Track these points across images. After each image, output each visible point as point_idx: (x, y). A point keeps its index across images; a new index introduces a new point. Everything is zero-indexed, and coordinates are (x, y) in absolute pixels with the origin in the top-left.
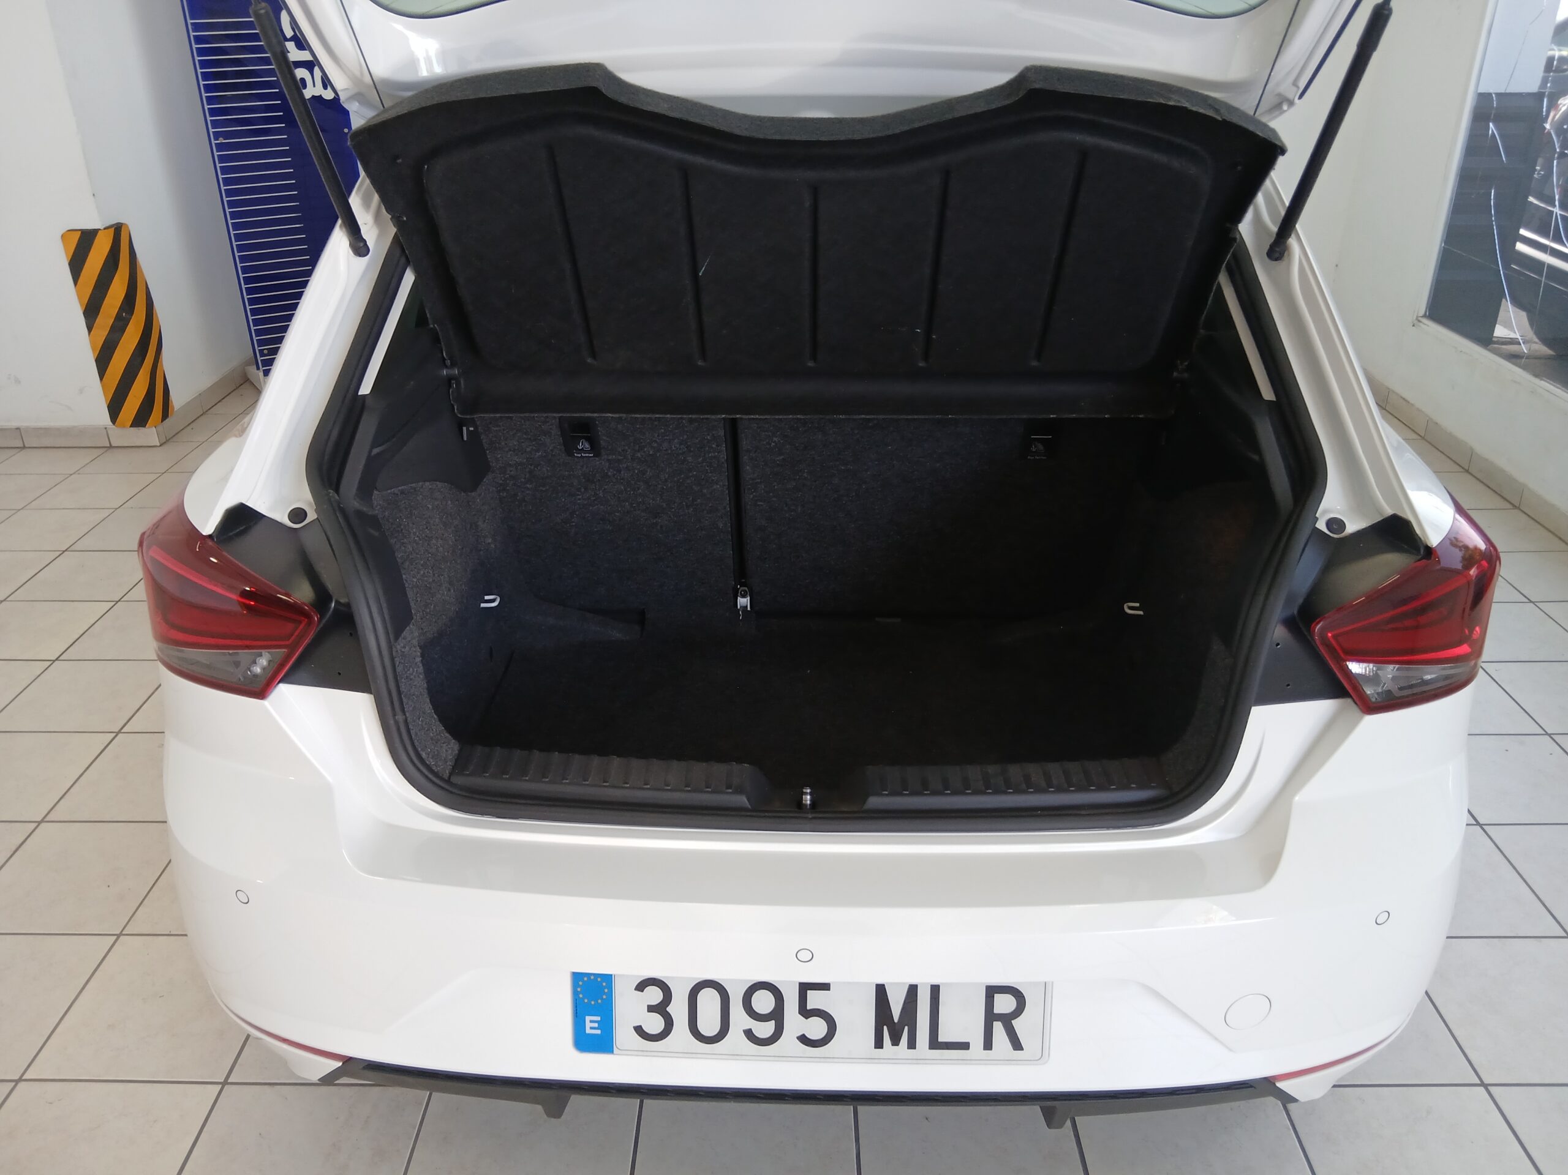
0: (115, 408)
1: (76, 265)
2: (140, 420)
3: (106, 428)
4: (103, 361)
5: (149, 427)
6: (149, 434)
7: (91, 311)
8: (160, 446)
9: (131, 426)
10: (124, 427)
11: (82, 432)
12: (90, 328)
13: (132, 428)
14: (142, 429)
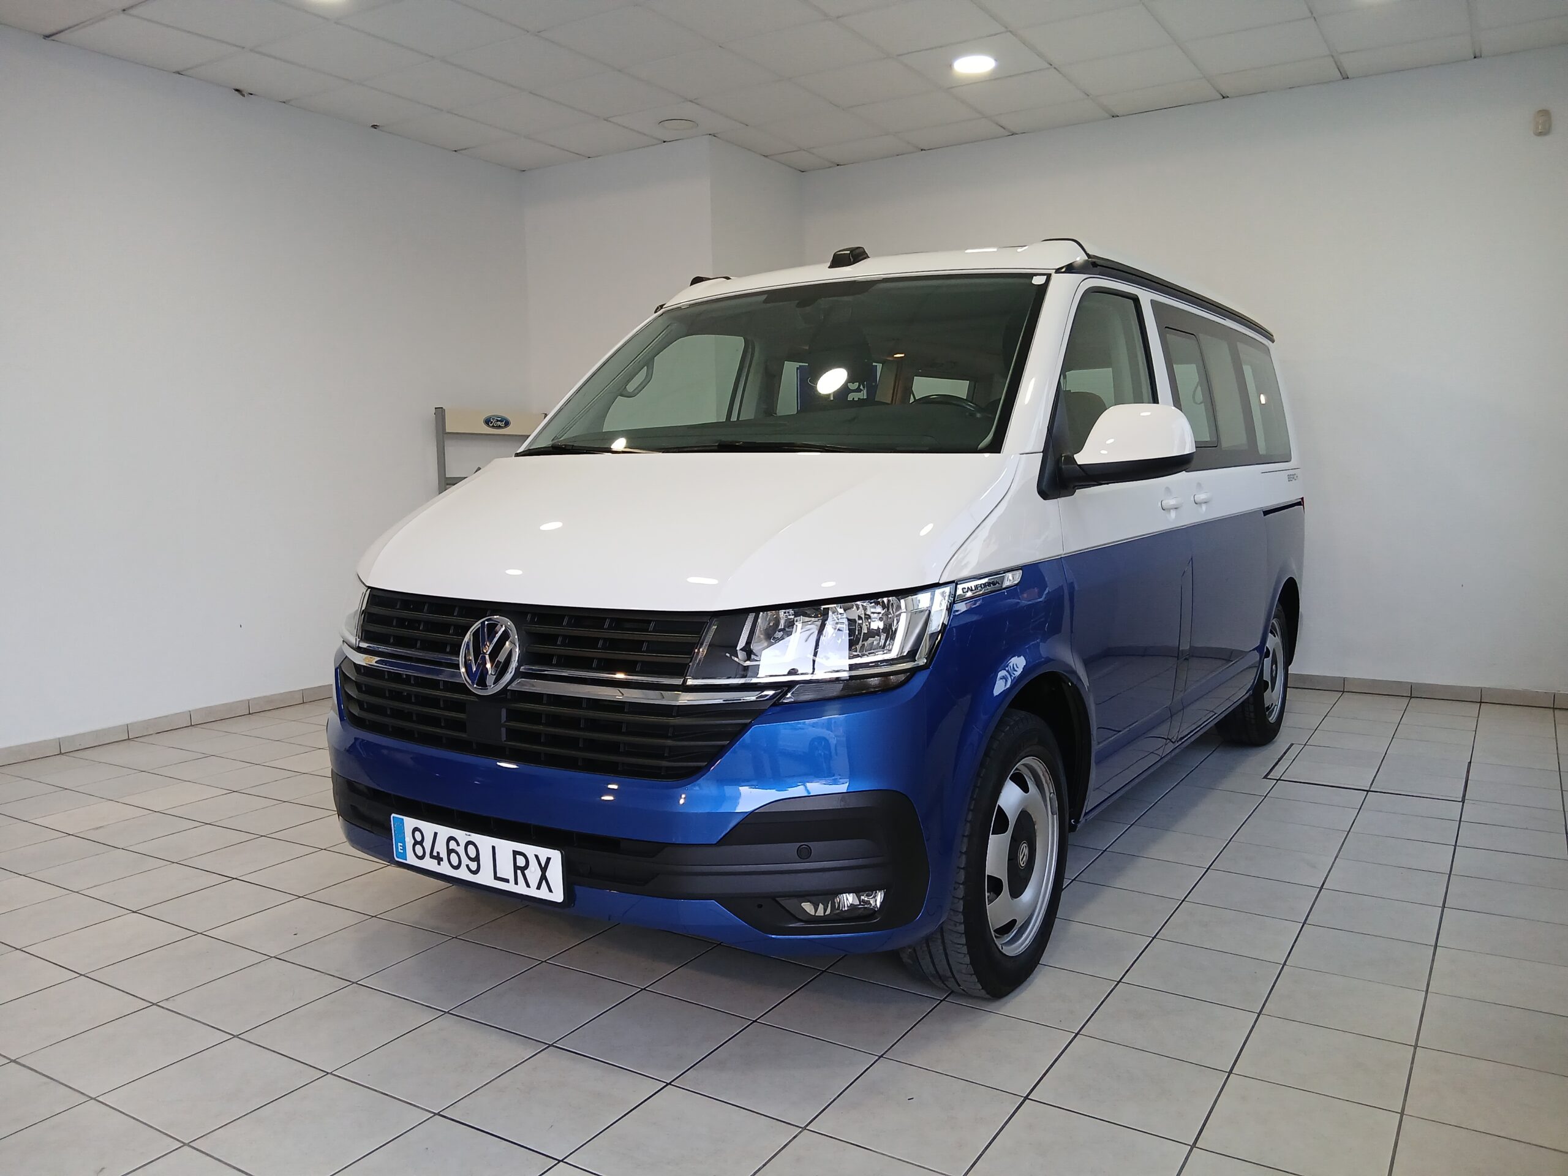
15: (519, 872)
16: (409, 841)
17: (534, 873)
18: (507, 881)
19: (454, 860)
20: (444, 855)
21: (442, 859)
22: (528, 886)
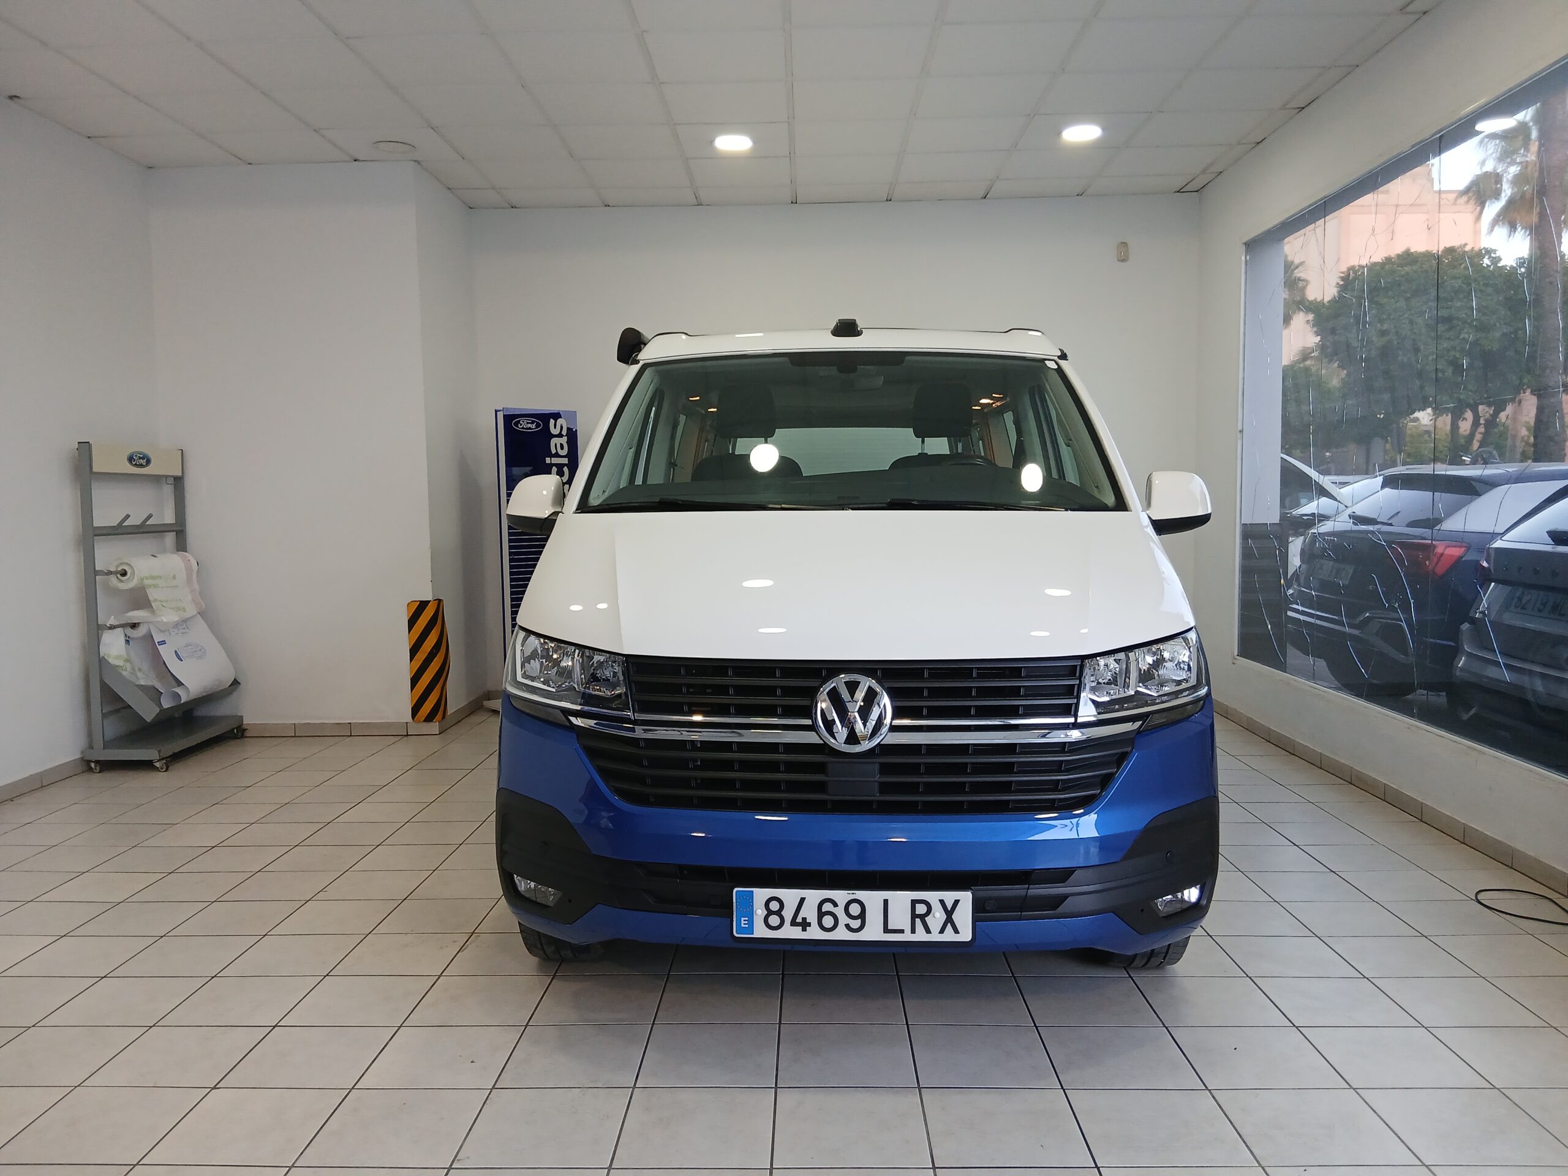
0: (415, 710)
1: (412, 622)
2: (429, 718)
3: (407, 723)
4: (415, 681)
5: (435, 722)
6: (434, 727)
7: (414, 651)
8: (439, 734)
9: (425, 721)
10: (419, 722)
11: (389, 725)
12: (411, 660)
13: (425, 724)
14: (431, 724)
15: (918, 921)
16: (760, 912)
17: (937, 917)
18: (902, 931)
19: (828, 921)
20: (812, 918)
21: (809, 925)
22: (928, 931)
